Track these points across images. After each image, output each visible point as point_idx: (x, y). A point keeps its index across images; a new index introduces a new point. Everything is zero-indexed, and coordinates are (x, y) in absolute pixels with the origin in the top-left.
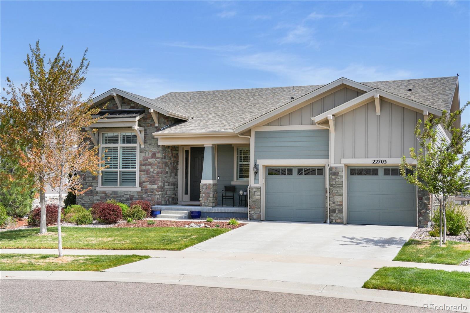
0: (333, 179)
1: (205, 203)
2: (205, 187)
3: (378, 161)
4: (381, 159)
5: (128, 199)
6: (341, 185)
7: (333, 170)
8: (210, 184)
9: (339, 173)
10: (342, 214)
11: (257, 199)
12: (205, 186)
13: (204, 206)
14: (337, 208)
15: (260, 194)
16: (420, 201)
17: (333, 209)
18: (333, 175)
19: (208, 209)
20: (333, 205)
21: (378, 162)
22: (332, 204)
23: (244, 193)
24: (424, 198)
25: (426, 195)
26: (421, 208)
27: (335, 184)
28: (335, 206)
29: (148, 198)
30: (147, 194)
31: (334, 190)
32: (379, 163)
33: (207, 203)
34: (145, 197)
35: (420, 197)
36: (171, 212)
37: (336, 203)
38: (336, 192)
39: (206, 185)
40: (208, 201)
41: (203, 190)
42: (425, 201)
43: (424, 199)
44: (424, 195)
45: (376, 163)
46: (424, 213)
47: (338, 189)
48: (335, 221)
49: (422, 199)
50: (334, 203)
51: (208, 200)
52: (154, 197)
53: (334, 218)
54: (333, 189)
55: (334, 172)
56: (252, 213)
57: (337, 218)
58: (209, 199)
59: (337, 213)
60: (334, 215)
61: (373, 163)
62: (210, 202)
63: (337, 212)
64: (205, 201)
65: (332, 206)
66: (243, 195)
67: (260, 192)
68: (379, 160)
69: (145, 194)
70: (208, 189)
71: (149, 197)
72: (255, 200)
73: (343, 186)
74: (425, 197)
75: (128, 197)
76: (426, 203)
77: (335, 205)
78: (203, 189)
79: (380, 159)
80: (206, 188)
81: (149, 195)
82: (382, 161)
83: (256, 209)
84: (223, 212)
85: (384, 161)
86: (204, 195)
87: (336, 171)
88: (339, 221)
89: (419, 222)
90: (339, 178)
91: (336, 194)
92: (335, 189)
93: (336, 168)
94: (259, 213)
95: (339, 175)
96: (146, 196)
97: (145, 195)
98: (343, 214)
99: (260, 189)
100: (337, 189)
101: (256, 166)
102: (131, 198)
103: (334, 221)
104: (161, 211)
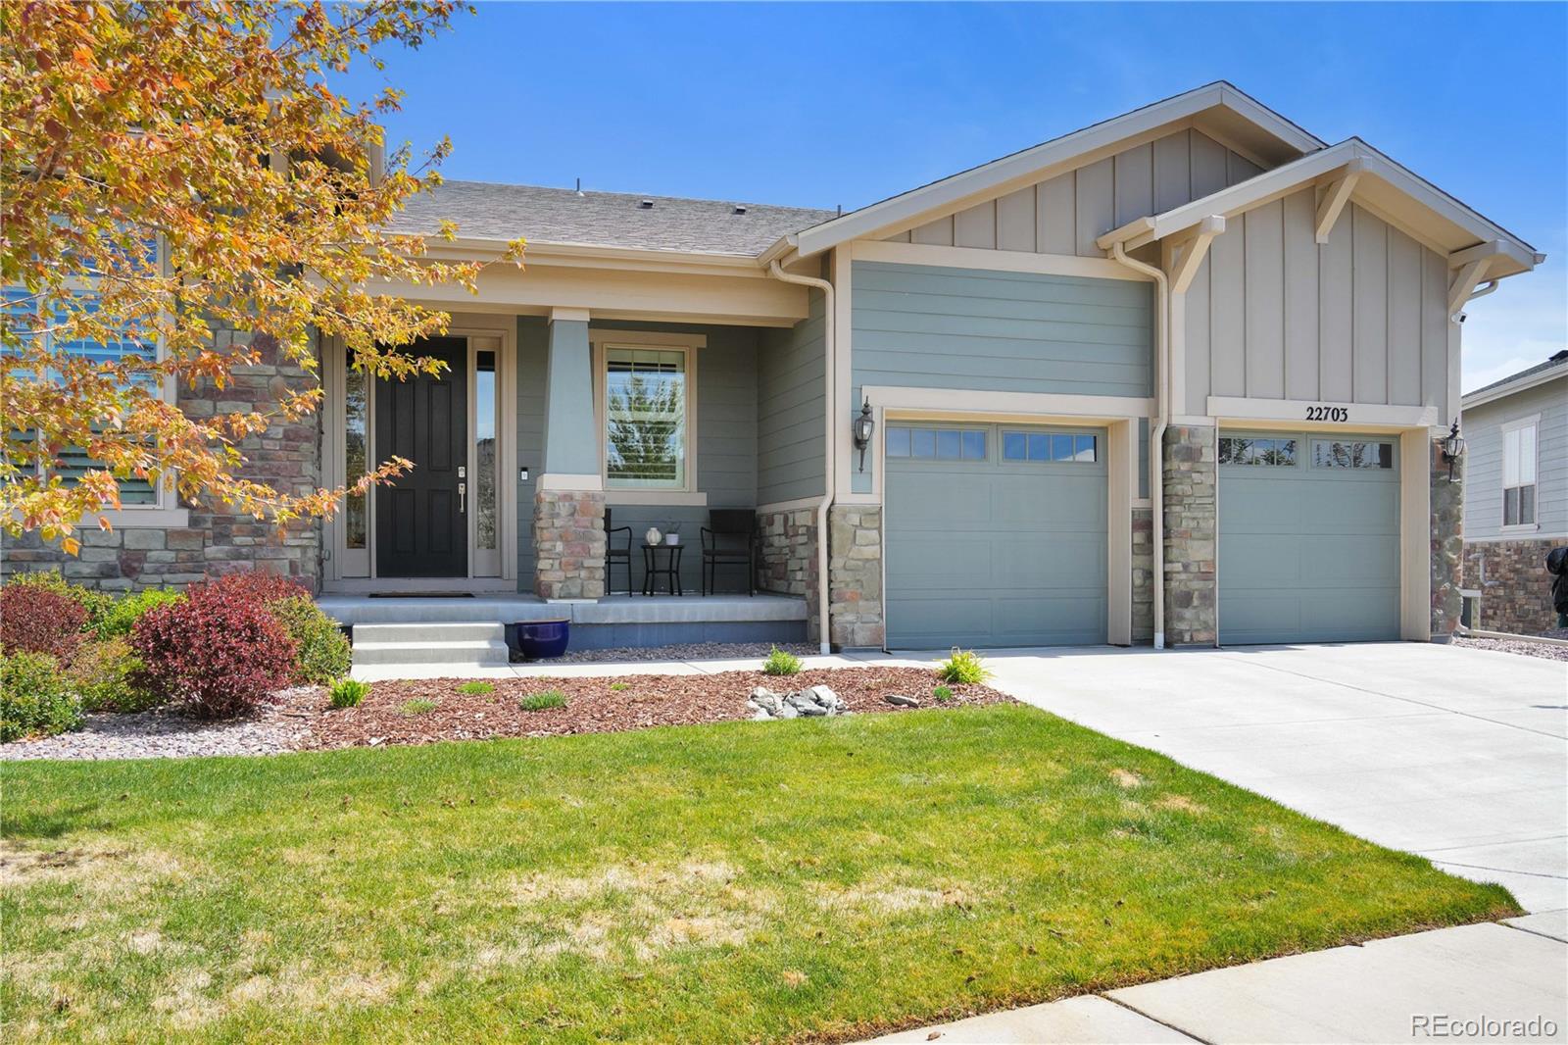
0: (1182, 473)
1: (568, 583)
2: (564, 509)
3: (1324, 412)
4: (1333, 406)
5: (114, 568)
6: (1210, 500)
7: (1182, 442)
8: (590, 497)
9: (1203, 451)
10: (1211, 610)
11: (867, 560)
12: (567, 504)
13: (560, 598)
14: (1197, 587)
15: (878, 536)
16: (1437, 555)
17: (1181, 591)
18: (1183, 460)
19: (585, 610)
20: (1183, 576)
21: (1322, 416)
22: (1178, 573)
23: (664, 539)
24: (1446, 543)
25: (1452, 534)
26: (1441, 578)
27: (1189, 496)
28: (1190, 580)
29: (233, 563)
30: (231, 543)
31: (1185, 517)
32: (1326, 418)
33: (579, 581)
34: (214, 559)
35: (1436, 541)
36: (413, 629)
37: (1194, 568)
38: (1193, 524)
39: (568, 497)
40: (583, 574)
41: (557, 523)
42: (1450, 555)
43: (1448, 547)
44: (1446, 536)
45: (1317, 419)
46: (1446, 593)
47: (1200, 515)
48: (1192, 638)
49: (1440, 544)
50: (1186, 567)
51: (580, 566)
52: (271, 556)
53: (1188, 628)
54: (1183, 514)
55: (1188, 448)
56: (848, 622)
57: (1196, 626)
58: (588, 563)
59: (1195, 607)
60: (1188, 613)
61: (1308, 418)
62: (594, 578)
63: (1196, 602)
64: (569, 576)
65: (1180, 581)
66: (662, 545)
67: (879, 529)
68: (1326, 408)
69: (215, 544)
70: (576, 516)
71: (238, 556)
72: (860, 563)
73: (1213, 503)
74: (1451, 539)
75: (112, 557)
76: (1452, 559)
77: (1191, 576)
78: (554, 516)
79: (1328, 405)
80: (572, 514)
81: (244, 550)
82: (1336, 411)
83: (861, 603)
84: (657, 621)
85: (1341, 412)
86: (560, 547)
87: (1191, 443)
88: (1203, 636)
89: (1434, 625)
90: (1201, 472)
91: (1195, 534)
92: (1189, 514)
93: (1192, 432)
94: (877, 619)
95: (1203, 460)
96: (220, 555)
97: (214, 548)
98: (1214, 611)
99: (877, 517)
100: (1196, 514)
101: (864, 414)
102: (129, 566)
103: (1187, 638)
104: (354, 627)
